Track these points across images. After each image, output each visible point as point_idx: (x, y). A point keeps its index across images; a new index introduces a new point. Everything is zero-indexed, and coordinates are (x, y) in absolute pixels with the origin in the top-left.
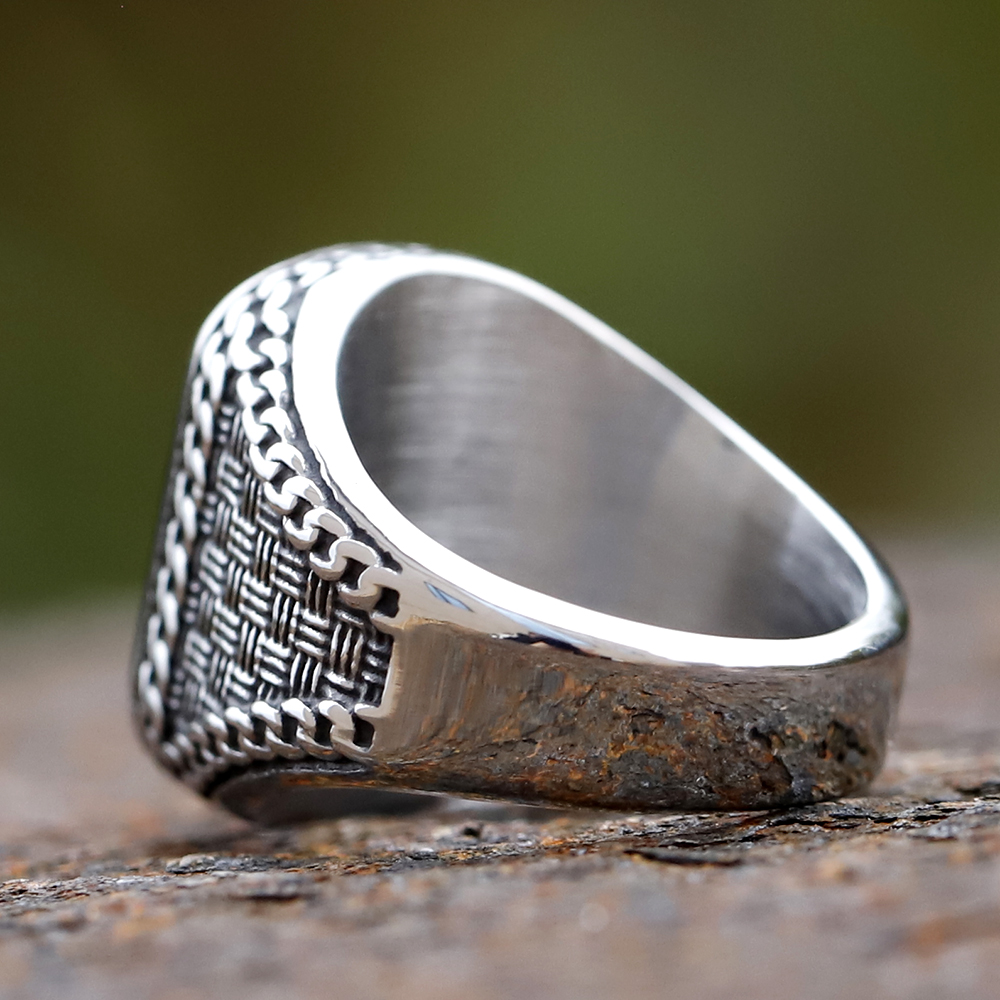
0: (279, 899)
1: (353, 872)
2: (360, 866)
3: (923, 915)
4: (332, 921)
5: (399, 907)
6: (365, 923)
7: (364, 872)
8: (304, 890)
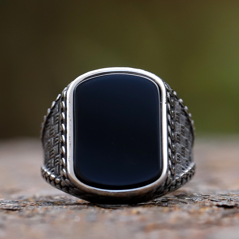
0: (12, 210)
1: (33, 205)
2: (35, 204)
3: (150, 224)
4: (21, 216)
5: (38, 214)
6: (29, 216)
7: (35, 205)
8: (19, 208)
